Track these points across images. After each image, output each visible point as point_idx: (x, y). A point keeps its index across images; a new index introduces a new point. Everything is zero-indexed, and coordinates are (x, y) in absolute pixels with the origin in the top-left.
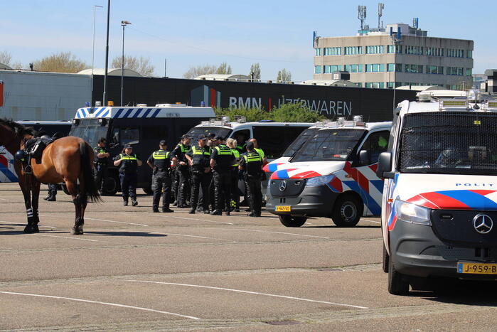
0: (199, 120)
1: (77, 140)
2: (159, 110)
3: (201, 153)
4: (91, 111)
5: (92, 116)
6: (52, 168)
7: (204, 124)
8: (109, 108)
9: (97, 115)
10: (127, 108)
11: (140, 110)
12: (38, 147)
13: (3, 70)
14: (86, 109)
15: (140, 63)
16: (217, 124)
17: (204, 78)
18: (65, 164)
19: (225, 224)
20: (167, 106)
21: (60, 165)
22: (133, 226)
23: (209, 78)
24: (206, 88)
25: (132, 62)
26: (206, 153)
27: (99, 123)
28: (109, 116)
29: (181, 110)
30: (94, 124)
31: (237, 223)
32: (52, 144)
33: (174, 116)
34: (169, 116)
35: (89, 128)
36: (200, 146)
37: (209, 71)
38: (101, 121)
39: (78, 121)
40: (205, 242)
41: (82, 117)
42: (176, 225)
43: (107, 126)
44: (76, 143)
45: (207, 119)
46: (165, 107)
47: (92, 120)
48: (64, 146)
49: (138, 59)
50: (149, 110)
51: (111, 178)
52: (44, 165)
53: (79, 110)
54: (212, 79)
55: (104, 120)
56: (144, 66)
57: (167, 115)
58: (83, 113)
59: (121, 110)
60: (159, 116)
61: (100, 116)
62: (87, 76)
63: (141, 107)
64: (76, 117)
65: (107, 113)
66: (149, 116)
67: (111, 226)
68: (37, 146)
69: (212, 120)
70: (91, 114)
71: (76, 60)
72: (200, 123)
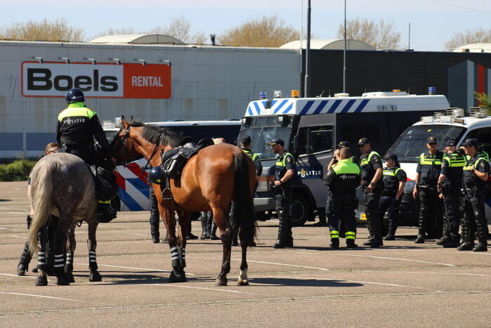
0: (418, 115)
1: (231, 150)
2: (365, 102)
3: (431, 163)
4: (268, 105)
5: (269, 112)
6: (197, 191)
7: (426, 120)
8: (292, 101)
9: (276, 111)
10: (319, 99)
11: (338, 102)
12: (176, 164)
13: (171, 46)
14: (260, 103)
15: (379, 28)
16: (443, 120)
17: (468, 50)
18: (213, 183)
19: (442, 266)
20: (379, 95)
21: (206, 185)
22: (307, 269)
23: (475, 48)
24: (470, 65)
25: (368, 28)
26: (437, 163)
27: (279, 122)
28: (293, 112)
29: (400, 99)
30: (272, 123)
31: (460, 263)
32: (196, 157)
33: (389, 110)
34: (381, 110)
35: (266, 129)
36: (430, 152)
37: (483, 38)
38: (281, 119)
39: (249, 120)
40: (396, 292)
41: (255, 114)
42: (368, 268)
43: (290, 126)
44: (229, 155)
45: (430, 113)
46: (376, 98)
47: (270, 118)
48: (213, 158)
49: (377, 22)
50: (352, 102)
51: (298, 202)
52: (186, 187)
53: (251, 104)
54: (480, 51)
55: (286, 118)
56: (387, 33)
57: (378, 108)
58: (256, 109)
59: (310, 103)
60: (366, 110)
61: (280, 112)
62: (293, 52)
63: (340, 98)
64: (247, 114)
65: (290, 107)
66: (352, 110)
67: (275, 271)
68: (175, 161)
69: (438, 114)
70: (268, 110)
71: (284, 27)
72: (420, 120)
